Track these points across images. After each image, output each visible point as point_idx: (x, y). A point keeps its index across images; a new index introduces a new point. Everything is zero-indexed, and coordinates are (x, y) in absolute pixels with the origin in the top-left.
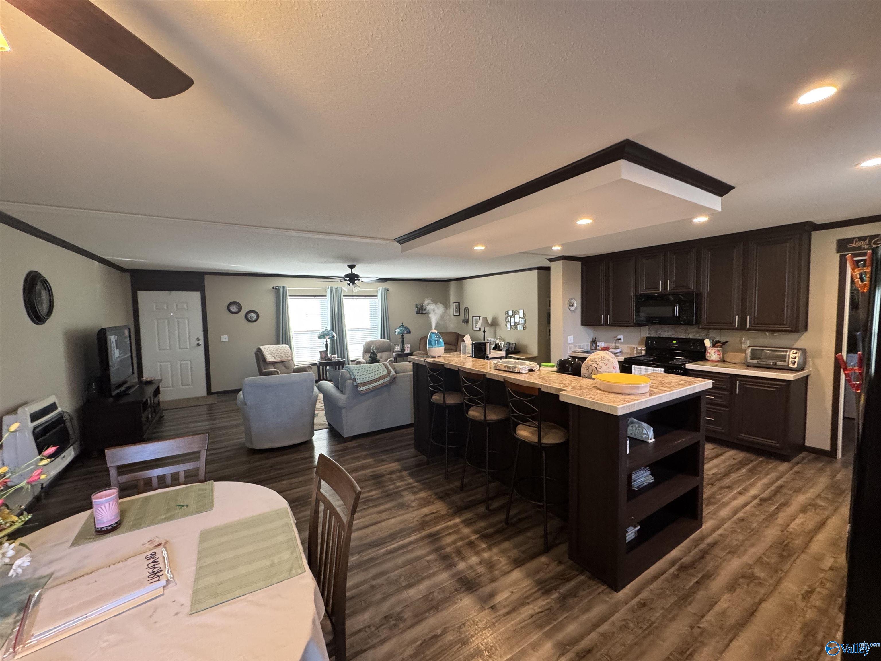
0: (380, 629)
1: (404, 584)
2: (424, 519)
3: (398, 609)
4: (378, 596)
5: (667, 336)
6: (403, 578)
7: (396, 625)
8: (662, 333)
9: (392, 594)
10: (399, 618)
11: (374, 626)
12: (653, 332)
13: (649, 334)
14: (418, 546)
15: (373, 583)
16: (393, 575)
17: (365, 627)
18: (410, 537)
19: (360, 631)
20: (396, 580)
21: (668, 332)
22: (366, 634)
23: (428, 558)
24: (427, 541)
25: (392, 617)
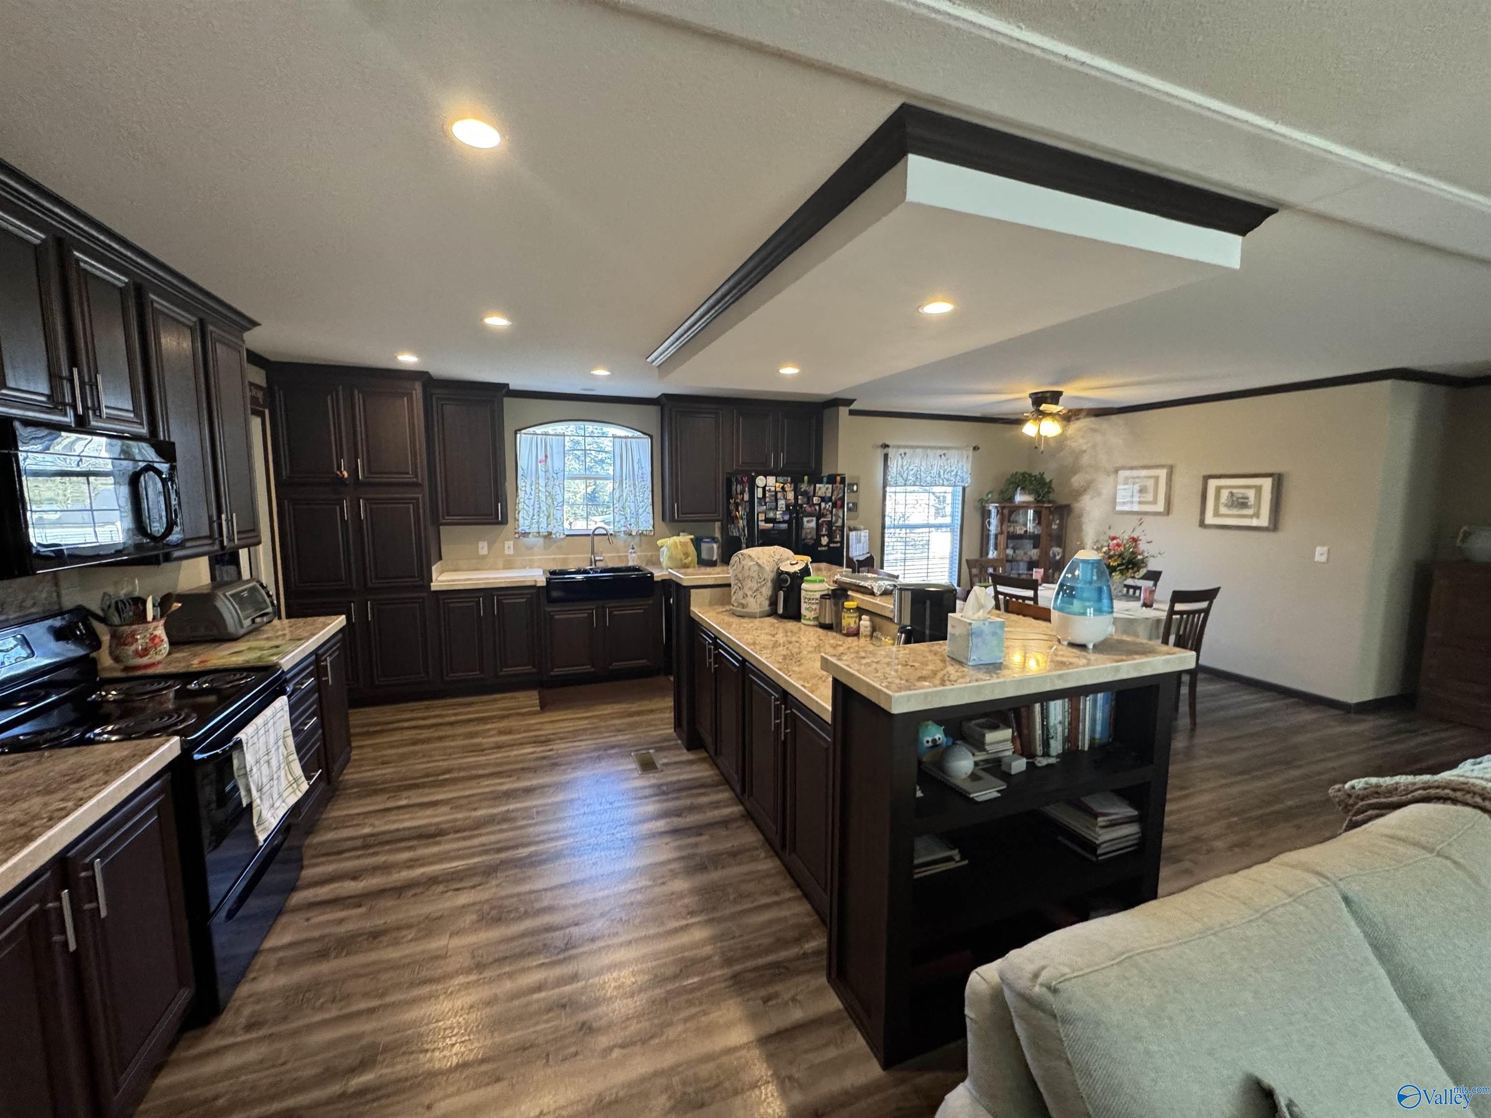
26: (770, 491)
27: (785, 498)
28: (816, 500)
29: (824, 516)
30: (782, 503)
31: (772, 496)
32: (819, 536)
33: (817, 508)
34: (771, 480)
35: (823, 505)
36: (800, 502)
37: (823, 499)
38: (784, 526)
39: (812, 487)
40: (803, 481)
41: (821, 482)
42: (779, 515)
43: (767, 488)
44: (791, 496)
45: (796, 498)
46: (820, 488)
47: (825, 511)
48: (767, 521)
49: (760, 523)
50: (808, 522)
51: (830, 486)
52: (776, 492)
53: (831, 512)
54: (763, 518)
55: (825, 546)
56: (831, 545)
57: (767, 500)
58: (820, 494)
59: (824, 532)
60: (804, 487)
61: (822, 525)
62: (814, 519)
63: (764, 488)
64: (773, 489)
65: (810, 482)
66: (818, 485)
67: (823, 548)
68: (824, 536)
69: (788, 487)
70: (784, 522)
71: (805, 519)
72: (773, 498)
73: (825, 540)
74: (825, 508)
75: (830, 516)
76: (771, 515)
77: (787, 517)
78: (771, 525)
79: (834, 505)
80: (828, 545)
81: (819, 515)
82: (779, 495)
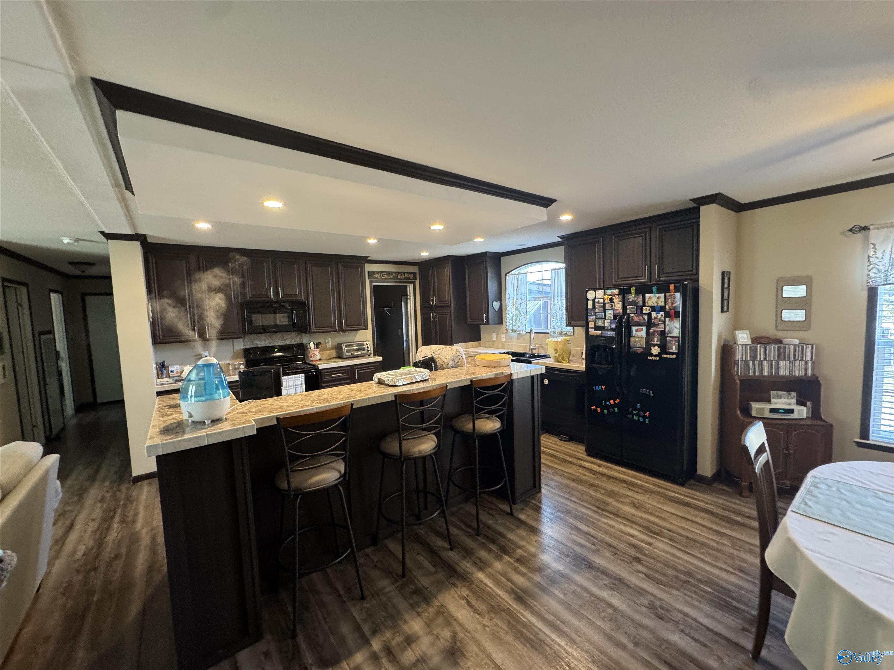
0: (676, 620)
1: (610, 611)
2: (486, 613)
3: (644, 610)
4: (644, 633)
5: (265, 345)
6: (603, 614)
7: (662, 608)
8: (258, 343)
9: (632, 620)
10: (652, 607)
11: (678, 626)
12: (249, 343)
13: (244, 345)
14: (545, 609)
15: (630, 646)
16: (606, 627)
17: (686, 634)
18: (530, 622)
19: (692, 638)
20: (611, 620)
21: (265, 341)
22: (691, 631)
23: (561, 596)
24: (531, 601)
25: (657, 613)
26: (598, 302)
27: (612, 308)
28: (646, 310)
29: (655, 325)
30: (610, 313)
31: (601, 307)
32: (649, 344)
33: (646, 317)
34: (600, 294)
35: (654, 314)
36: (628, 312)
37: (653, 308)
38: (611, 334)
39: (641, 297)
40: (630, 293)
41: (651, 292)
42: (607, 324)
43: (596, 300)
44: (618, 306)
45: (624, 308)
46: (650, 298)
47: (656, 321)
48: (597, 328)
49: (590, 330)
50: (637, 330)
51: (662, 295)
52: (604, 304)
53: (664, 322)
54: (593, 326)
55: (656, 356)
56: (665, 356)
57: (597, 310)
58: (650, 304)
59: (656, 341)
60: (632, 297)
61: (653, 334)
62: (644, 328)
63: (594, 300)
64: (602, 301)
65: (637, 293)
66: (647, 296)
67: (654, 358)
68: (654, 345)
69: (616, 299)
70: (612, 330)
71: (634, 328)
72: (602, 309)
73: (655, 350)
74: (655, 318)
75: (663, 325)
76: (600, 323)
77: (614, 326)
78: (600, 332)
79: (667, 315)
80: (659, 355)
81: (650, 324)
82: (607, 306)
